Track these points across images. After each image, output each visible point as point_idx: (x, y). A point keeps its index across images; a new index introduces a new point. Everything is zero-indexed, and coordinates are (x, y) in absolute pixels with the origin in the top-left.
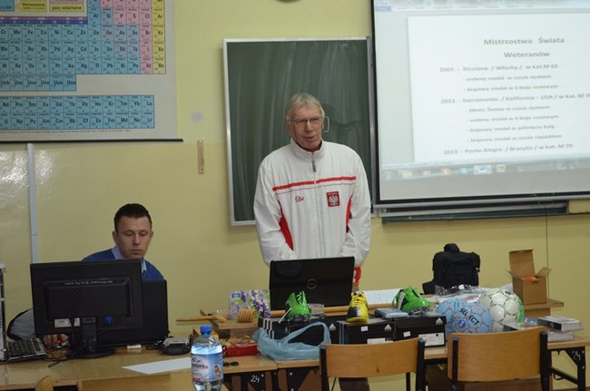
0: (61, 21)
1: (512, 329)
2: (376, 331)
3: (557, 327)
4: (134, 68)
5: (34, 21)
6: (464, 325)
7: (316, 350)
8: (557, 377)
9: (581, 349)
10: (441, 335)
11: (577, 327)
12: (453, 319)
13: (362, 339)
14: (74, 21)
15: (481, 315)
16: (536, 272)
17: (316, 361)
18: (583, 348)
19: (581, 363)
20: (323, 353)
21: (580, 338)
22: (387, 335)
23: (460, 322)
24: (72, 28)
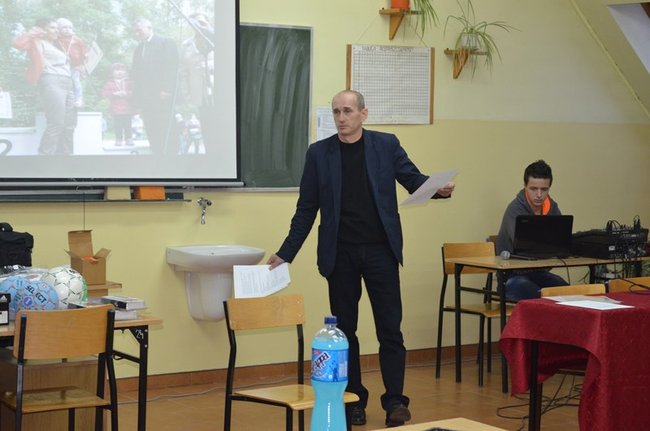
1: (78, 307)
3: (122, 306)
6: (30, 303)
8: (117, 357)
9: (144, 328)
10: (5, 313)
11: (142, 307)
12: (18, 297)
15: (48, 292)
16: (95, 253)
18: (146, 327)
19: (143, 342)
21: (144, 318)
23: (26, 299)
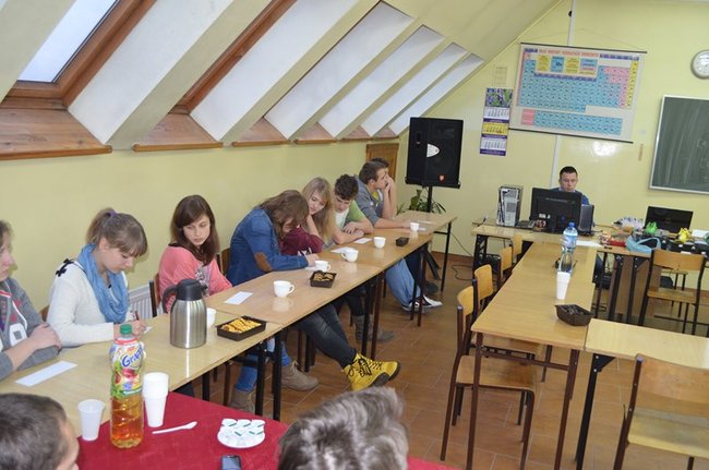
0: (583, 79)
2: (687, 248)
4: (615, 105)
5: (571, 78)
7: (650, 250)
13: (679, 250)
14: (590, 79)
17: (649, 255)
20: (653, 252)
22: (693, 251)
24: (588, 83)
